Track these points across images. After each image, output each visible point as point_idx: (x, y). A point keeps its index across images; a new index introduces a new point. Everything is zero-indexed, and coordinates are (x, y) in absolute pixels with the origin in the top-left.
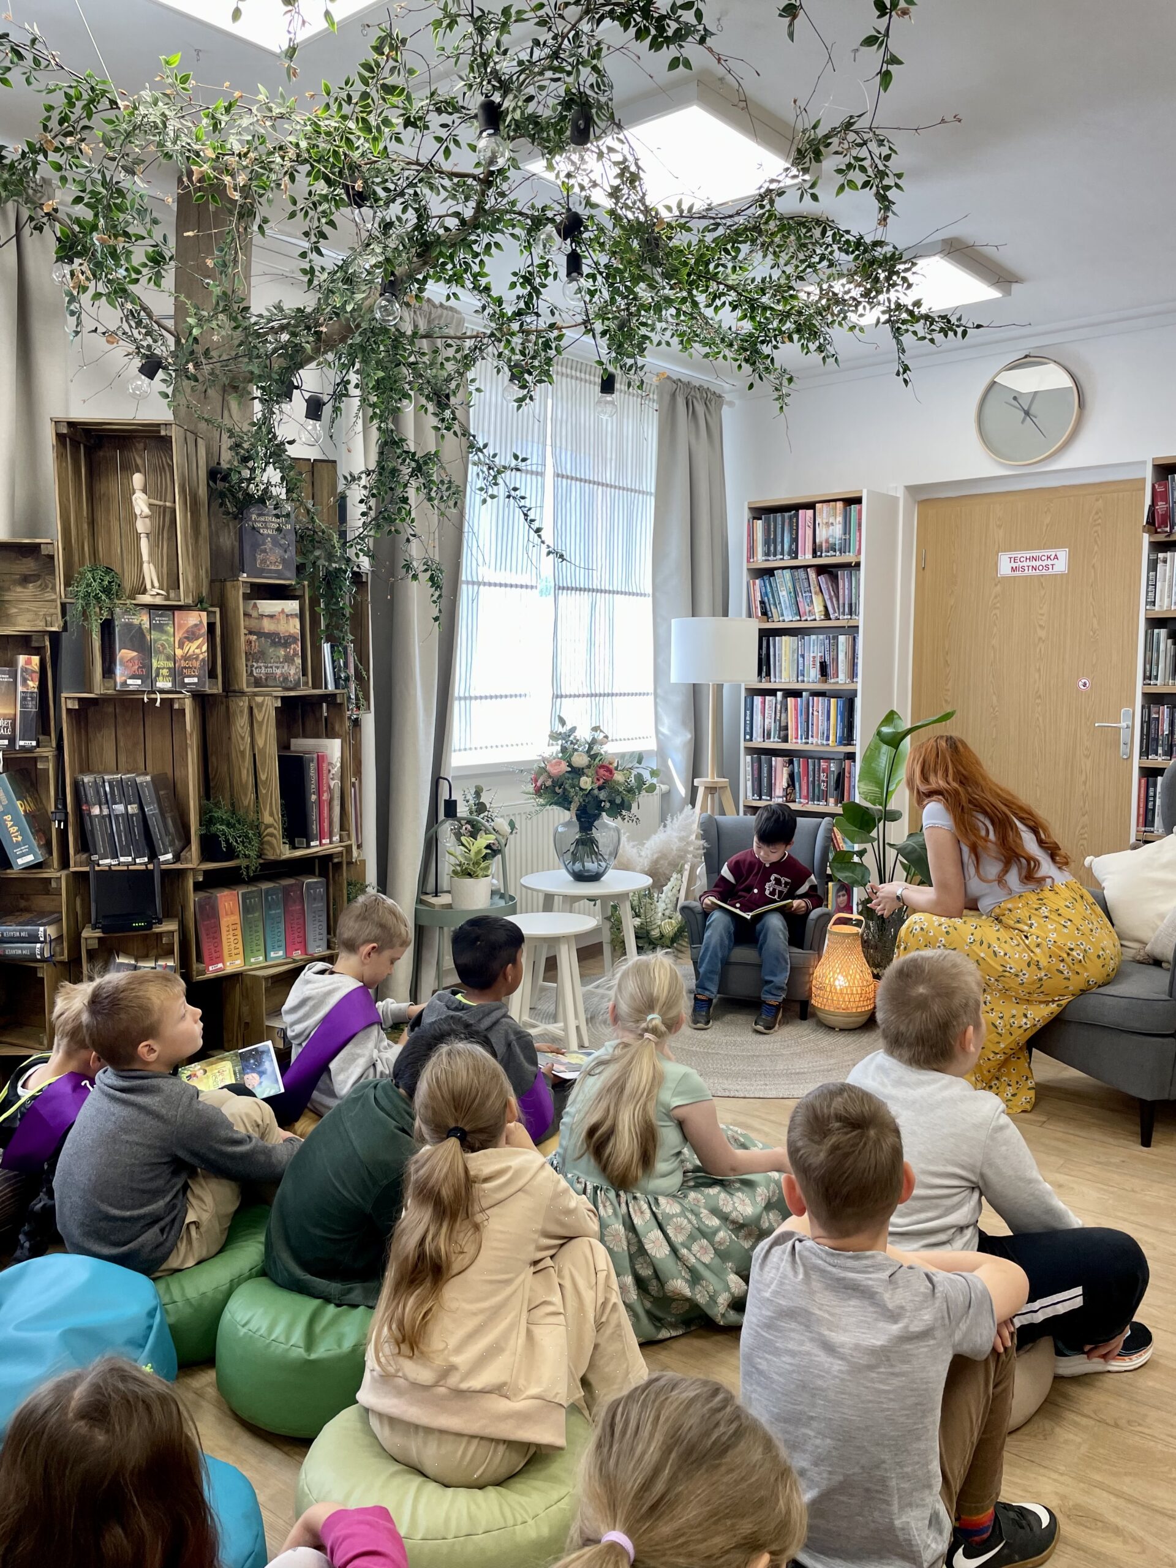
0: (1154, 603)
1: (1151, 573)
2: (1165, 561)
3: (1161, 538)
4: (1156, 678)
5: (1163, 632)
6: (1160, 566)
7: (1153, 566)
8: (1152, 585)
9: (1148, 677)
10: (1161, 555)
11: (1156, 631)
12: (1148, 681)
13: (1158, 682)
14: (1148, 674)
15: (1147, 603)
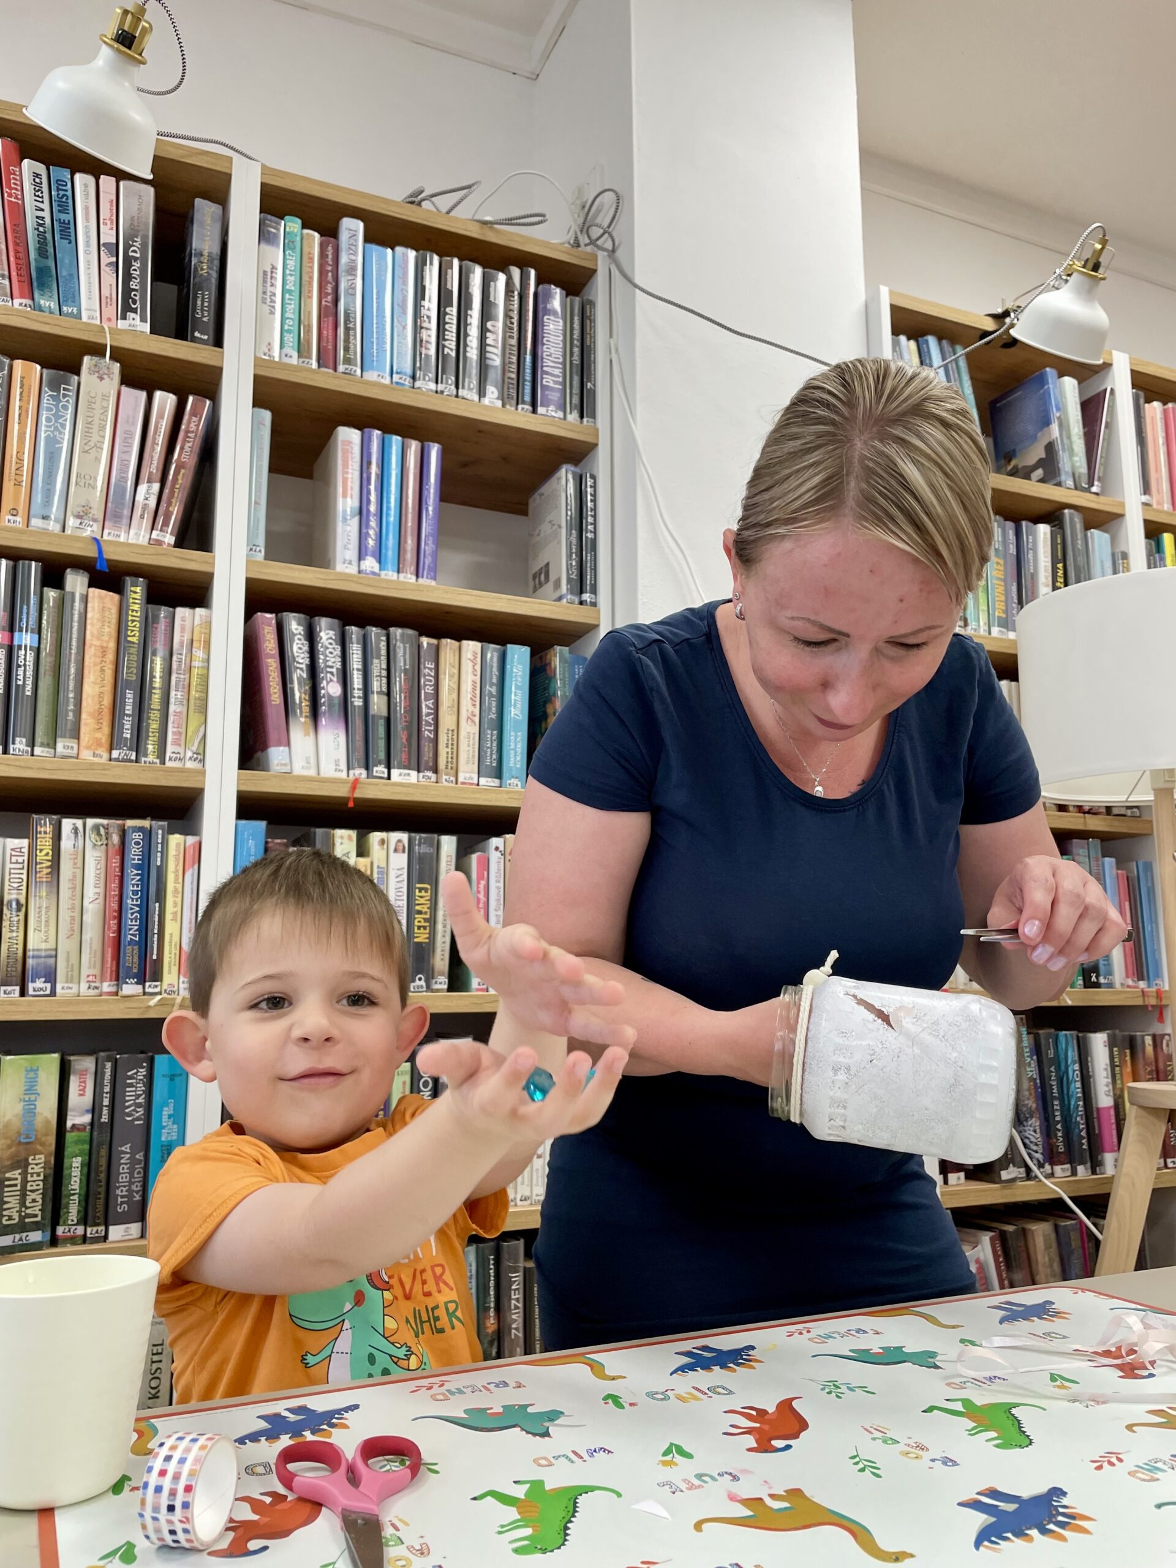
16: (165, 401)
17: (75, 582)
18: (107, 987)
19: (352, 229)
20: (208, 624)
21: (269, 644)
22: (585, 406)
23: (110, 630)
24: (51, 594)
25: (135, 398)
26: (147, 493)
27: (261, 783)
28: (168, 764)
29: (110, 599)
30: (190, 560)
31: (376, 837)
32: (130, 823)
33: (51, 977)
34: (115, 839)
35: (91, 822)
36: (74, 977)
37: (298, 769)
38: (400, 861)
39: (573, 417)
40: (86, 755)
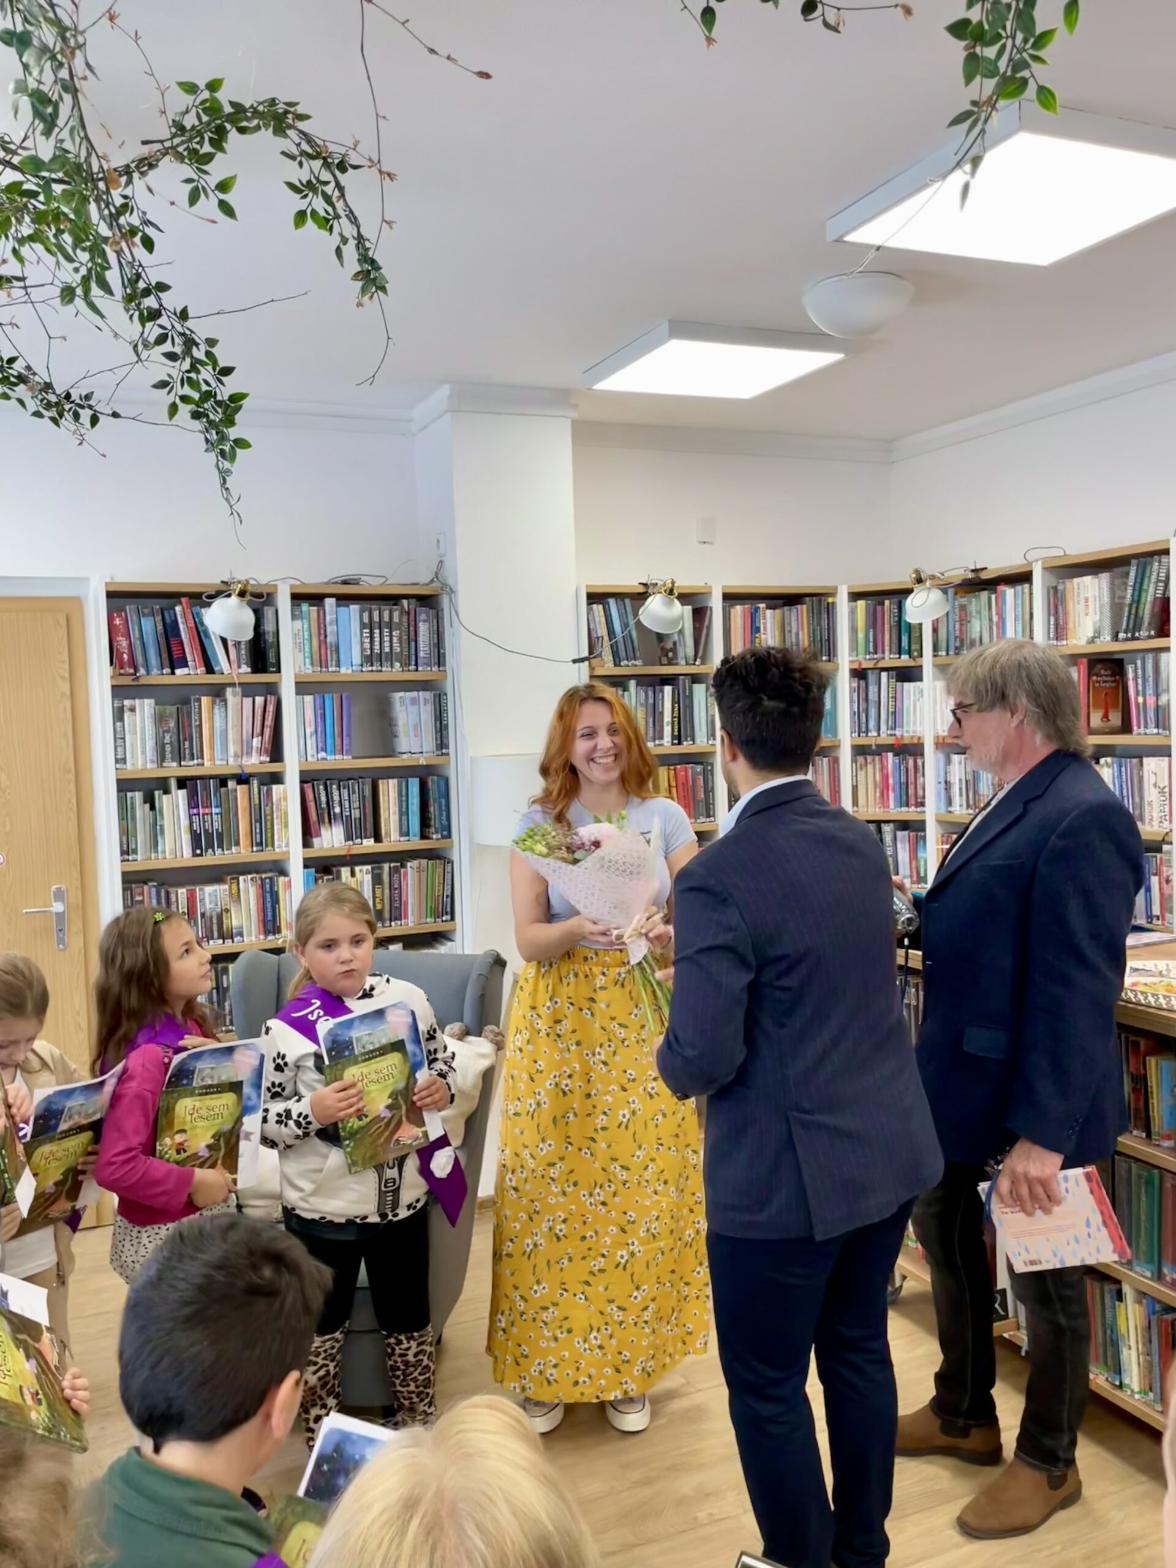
0: (124, 760)
1: (118, 724)
2: (132, 710)
3: (127, 681)
4: (135, 852)
5: (138, 796)
6: (127, 715)
7: (119, 715)
8: (119, 739)
9: (126, 852)
10: (127, 703)
11: (129, 794)
12: (126, 857)
13: (139, 857)
14: (125, 848)
15: (117, 761)
16: (259, 700)
17: (231, 784)
18: (262, 937)
19: (330, 602)
20: (285, 791)
21: (310, 796)
22: (440, 661)
23: (246, 801)
24: (223, 790)
25: (248, 701)
26: (256, 742)
27: (312, 853)
28: (277, 850)
29: (245, 787)
30: (274, 767)
31: (357, 869)
32: (264, 876)
33: (241, 934)
34: (259, 882)
35: (250, 877)
36: (250, 935)
37: (325, 846)
38: (368, 878)
39: (435, 668)
40: (243, 851)
